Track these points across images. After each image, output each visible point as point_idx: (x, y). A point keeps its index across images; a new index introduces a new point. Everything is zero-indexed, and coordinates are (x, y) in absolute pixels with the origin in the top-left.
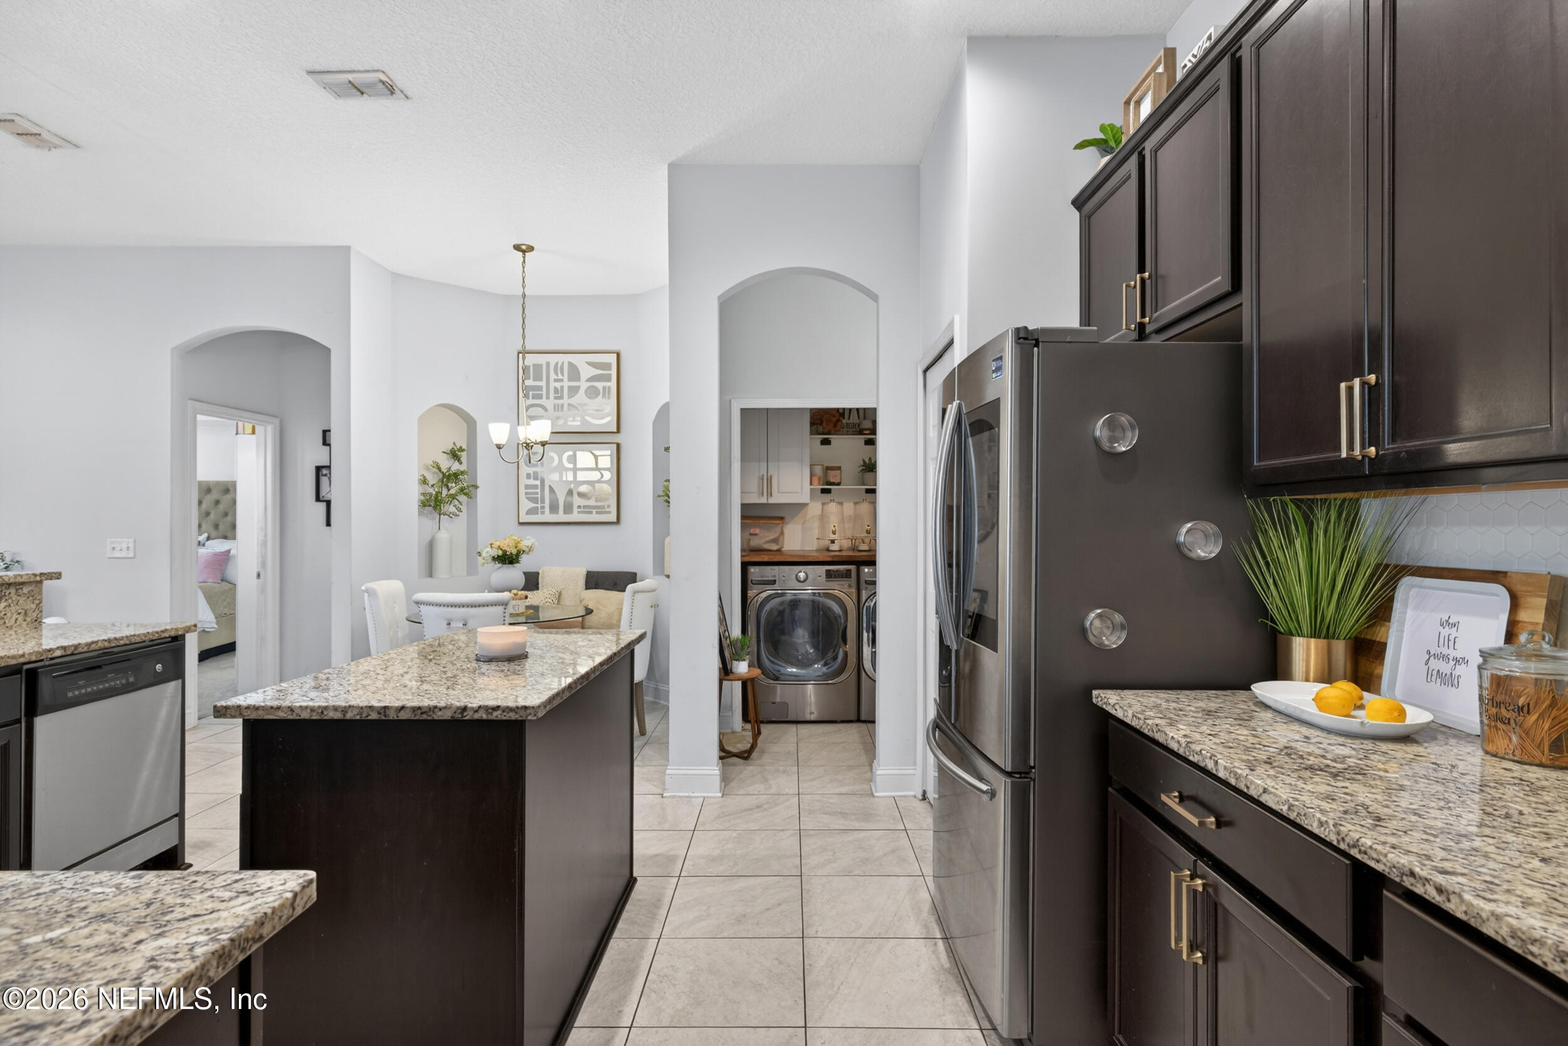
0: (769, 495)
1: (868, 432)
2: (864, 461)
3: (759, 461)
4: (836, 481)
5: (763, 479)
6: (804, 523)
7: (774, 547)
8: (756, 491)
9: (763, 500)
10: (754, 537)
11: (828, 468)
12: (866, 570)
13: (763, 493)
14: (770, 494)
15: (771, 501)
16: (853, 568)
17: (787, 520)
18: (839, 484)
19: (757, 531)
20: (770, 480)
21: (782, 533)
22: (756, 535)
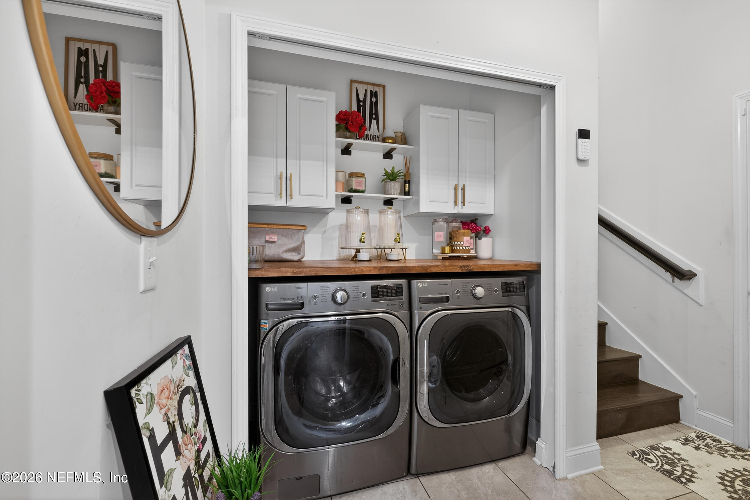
0: (289, 197)
1: (391, 141)
2: (386, 171)
3: (277, 158)
4: (361, 189)
5: (281, 178)
6: (325, 232)
7: (294, 257)
8: (273, 191)
9: (282, 203)
10: (270, 245)
11: (351, 175)
12: (420, 285)
13: (281, 194)
14: (289, 195)
15: (291, 204)
16: (403, 282)
17: (308, 229)
18: (363, 192)
19: (275, 238)
20: (289, 179)
21: (303, 242)
22: (273, 242)
